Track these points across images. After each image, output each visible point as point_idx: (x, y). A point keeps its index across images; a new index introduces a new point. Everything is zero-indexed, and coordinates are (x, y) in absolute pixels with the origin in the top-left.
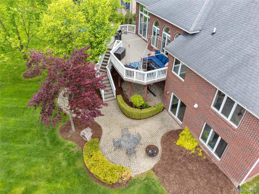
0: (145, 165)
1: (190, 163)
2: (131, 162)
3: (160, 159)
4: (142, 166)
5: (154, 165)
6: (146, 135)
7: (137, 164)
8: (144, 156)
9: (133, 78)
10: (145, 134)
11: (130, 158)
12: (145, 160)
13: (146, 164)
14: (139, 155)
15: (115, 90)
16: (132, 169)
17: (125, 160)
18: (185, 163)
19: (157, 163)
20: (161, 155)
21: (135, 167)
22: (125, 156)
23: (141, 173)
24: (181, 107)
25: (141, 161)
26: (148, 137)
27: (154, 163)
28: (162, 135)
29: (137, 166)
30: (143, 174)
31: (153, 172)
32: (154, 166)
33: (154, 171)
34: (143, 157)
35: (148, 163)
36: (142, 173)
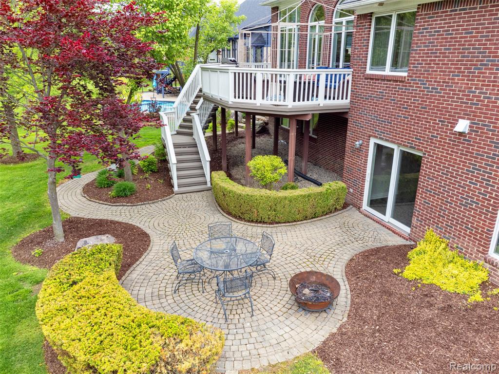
0: (286, 336)
1: (477, 331)
2: (231, 326)
3: (345, 319)
4: (274, 342)
5: (323, 339)
6: (293, 257)
7: (254, 334)
8: (284, 310)
9: (255, 99)
10: (289, 255)
11: (228, 312)
12: (288, 322)
13: (292, 333)
14: (266, 308)
15: (210, 160)
16: (234, 348)
17: (208, 319)
18: (453, 331)
19: (335, 330)
20: (348, 308)
21: (244, 341)
22: (212, 309)
23: (266, 364)
24: (404, 173)
25: (270, 325)
26: (301, 262)
27: (322, 332)
28: (347, 258)
29: (252, 340)
30: (274, 366)
31: (320, 362)
32: (324, 342)
33: (325, 359)
34: (280, 313)
35: (299, 330)
36: (273, 363)
